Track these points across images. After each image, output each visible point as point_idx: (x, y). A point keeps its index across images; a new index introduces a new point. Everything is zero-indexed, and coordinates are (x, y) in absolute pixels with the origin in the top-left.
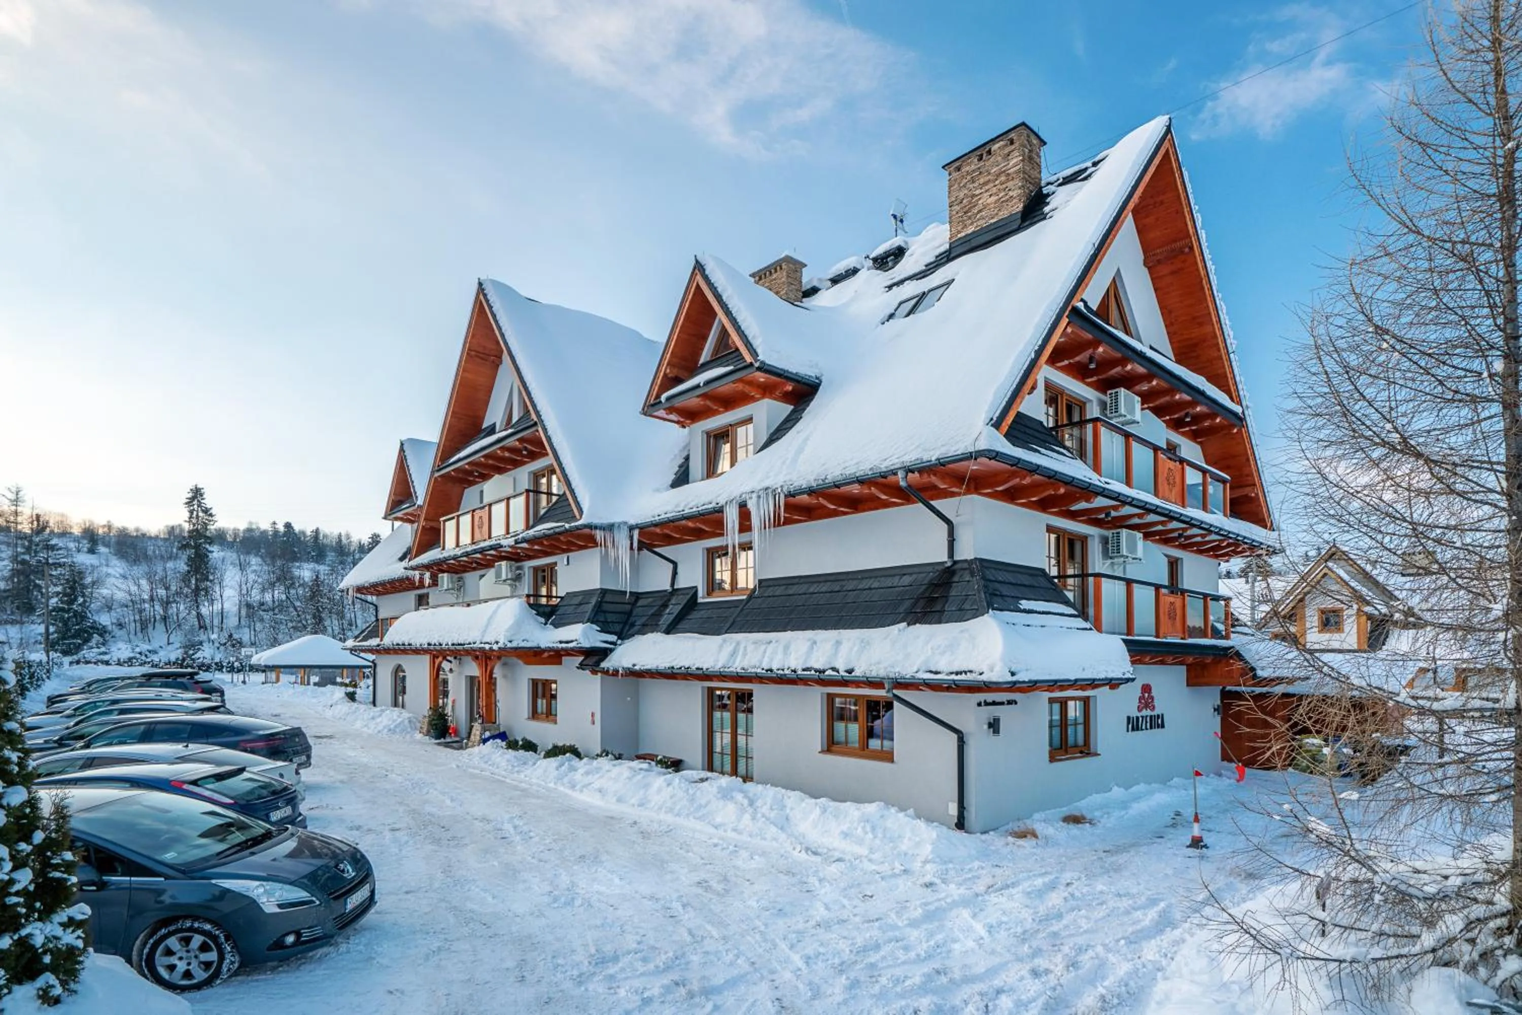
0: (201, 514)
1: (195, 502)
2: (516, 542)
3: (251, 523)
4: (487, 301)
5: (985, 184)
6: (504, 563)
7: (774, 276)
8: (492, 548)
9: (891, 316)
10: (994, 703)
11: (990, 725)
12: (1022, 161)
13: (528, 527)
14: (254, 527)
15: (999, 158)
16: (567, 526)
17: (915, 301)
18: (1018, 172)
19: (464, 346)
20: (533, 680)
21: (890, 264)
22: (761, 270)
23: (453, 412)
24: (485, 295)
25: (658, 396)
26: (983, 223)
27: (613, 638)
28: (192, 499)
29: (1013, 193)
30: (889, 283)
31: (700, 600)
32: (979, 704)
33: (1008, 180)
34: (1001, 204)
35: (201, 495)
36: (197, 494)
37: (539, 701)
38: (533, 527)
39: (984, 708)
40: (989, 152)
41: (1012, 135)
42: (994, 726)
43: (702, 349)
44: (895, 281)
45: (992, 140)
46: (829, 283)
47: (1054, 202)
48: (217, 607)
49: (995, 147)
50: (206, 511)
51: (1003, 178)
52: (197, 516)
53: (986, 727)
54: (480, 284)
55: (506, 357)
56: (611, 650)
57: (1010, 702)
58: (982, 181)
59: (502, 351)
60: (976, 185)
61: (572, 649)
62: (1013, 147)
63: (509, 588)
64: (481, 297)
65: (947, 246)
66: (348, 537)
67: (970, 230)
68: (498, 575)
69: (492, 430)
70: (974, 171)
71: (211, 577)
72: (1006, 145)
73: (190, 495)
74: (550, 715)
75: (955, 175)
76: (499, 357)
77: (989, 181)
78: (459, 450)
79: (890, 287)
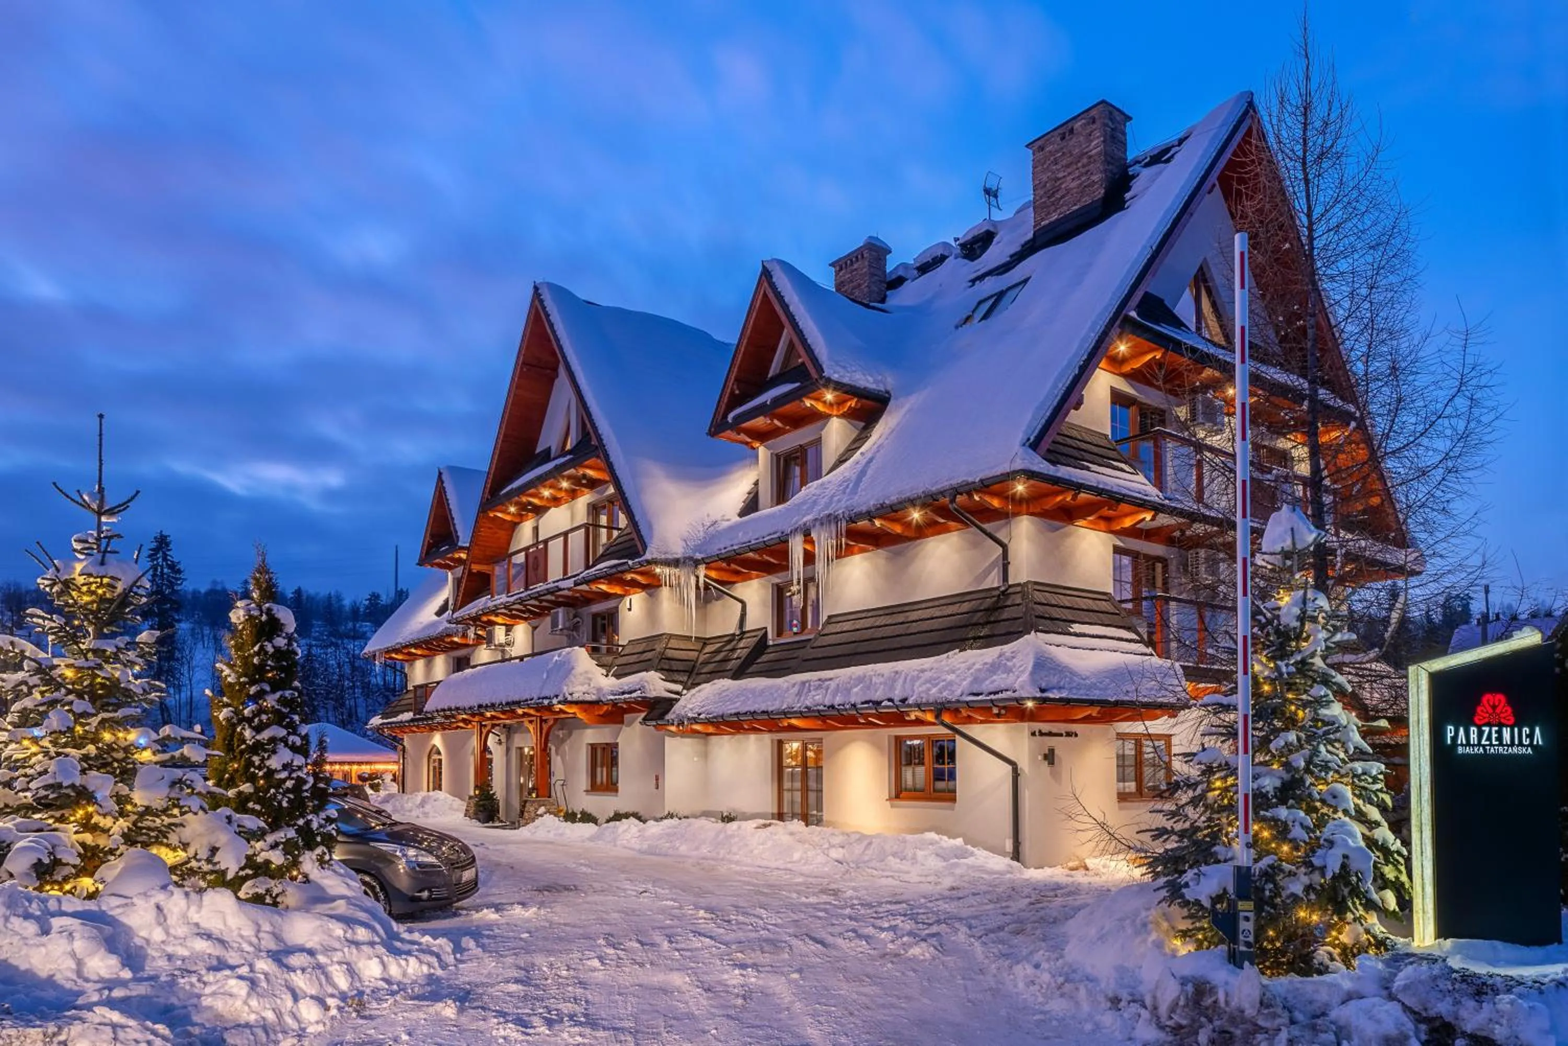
0: (166, 570)
1: (160, 554)
2: (576, 584)
3: (215, 582)
4: (544, 308)
5: (1068, 166)
6: (561, 611)
7: (855, 266)
8: (549, 592)
9: (968, 319)
10: (1050, 734)
11: (1046, 757)
12: (1104, 142)
13: (588, 567)
14: (219, 588)
15: (1082, 138)
16: (630, 562)
17: (993, 300)
18: (1099, 154)
19: (518, 357)
20: (592, 745)
21: (978, 252)
22: (840, 260)
23: (505, 436)
24: (541, 301)
25: (725, 416)
26: (1065, 210)
27: (678, 687)
28: (156, 550)
29: (1095, 178)
30: (973, 276)
31: (771, 643)
32: (1033, 734)
33: (1089, 164)
34: (1083, 189)
35: (167, 544)
36: (162, 542)
37: (599, 770)
38: (594, 566)
39: (1038, 738)
40: (1071, 131)
41: (1093, 113)
42: (1050, 757)
43: (771, 361)
44: (979, 273)
45: (1074, 118)
46: (915, 272)
47: (1137, 186)
48: (185, 694)
49: (1078, 125)
50: (172, 567)
51: (1085, 160)
52: (162, 572)
53: (1040, 758)
54: (536, 289)
55: (562, 370)
56: (677, 700)
57: (1069, 734)
58: (1064, 162)
59: (558, 362)
60: (1058, 167)
61: (636, 702)
62: (1094, 126)
63: (565, 638)
64: (537, 302)
65: (1030, 235)
66: (339, 598)
67: (1054, 217)
68: (554, 624)
69: (546, 456)
70: (1057, 151)
71: (177, 654)
72: (1088, 124)
73: (154, 545)
74: (611, 787)
75: (1040, 155)
76: (555, 370)
77: (1071, 163)
78: (511, 480)
79: (973, 281)
